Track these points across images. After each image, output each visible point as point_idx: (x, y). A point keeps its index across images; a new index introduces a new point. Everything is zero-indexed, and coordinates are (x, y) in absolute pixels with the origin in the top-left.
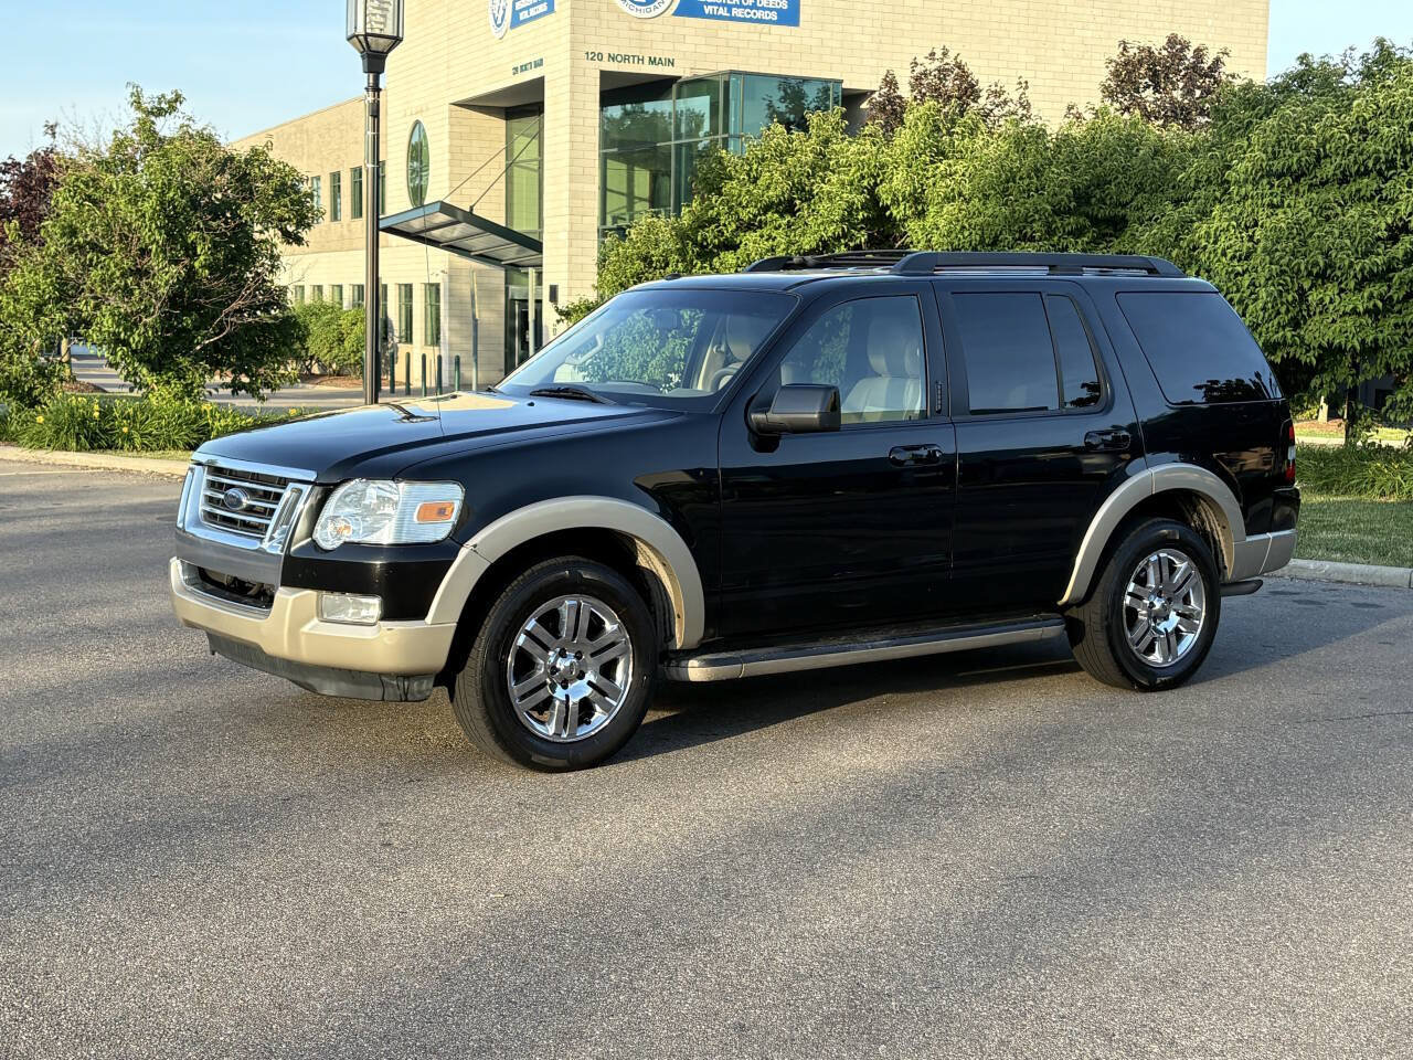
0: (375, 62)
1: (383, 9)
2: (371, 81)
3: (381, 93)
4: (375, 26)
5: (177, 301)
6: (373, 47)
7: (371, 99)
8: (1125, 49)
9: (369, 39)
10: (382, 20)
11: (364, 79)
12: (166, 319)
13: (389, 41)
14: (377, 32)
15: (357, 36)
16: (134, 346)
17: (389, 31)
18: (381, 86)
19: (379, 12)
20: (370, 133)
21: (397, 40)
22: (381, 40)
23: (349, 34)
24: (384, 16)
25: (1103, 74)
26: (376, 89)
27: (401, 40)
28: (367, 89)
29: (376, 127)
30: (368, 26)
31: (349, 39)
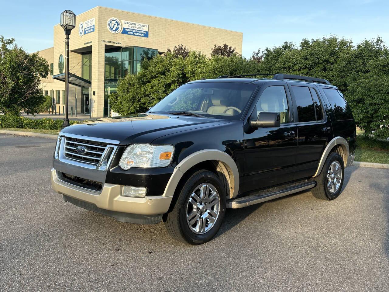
0: (68, 32)
2: (67, 36)
4: (68, 23)
5: (12, 90)
8: (216, 46)
9: (67, 26)
10: (70, 21)
12: (11, 95)
15: (64, 25)
16: (2, 101)
17: (71, 24)
21: (74, 27)
22: (70, 27)
25: (211, 51)
26: (68, 39)
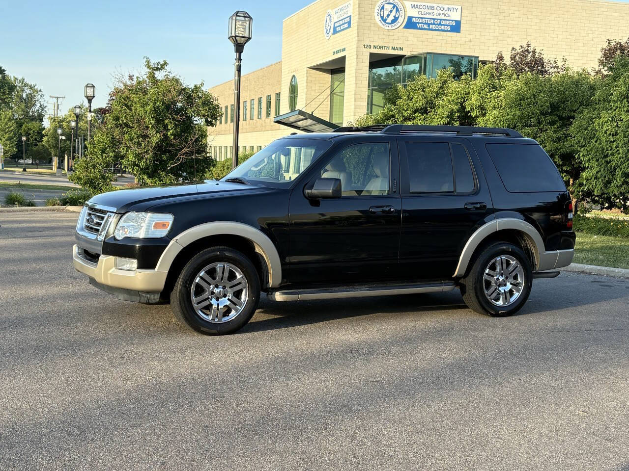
0: (239, 48)
1: (243, 25)
2: (238, 56)
3: (242, 61)
4: (240, 32)
5: (159, 148)
6: (239, 42)
7: (237, 63)
8: (609, 43)
9: (237, 38)
10: (243, 30)
11: (235, 55)
12: (155, 155)
13: (246, 39)
14: (241, 35)
15: (232, 37)
16: (141, 167)
17: (246, 35)
18: (242, 58)
19: (242, 27)
20: (237, 78)
21: (249, 38)
22: (243, 39)
23: (229, 36)
24: (245, 29)
25: (600, 55)
26: (240, 59)
27: (250, 39)
28: (236, 59)
29: (239, 76)
30: (236, 33)
31: (229, 38)
